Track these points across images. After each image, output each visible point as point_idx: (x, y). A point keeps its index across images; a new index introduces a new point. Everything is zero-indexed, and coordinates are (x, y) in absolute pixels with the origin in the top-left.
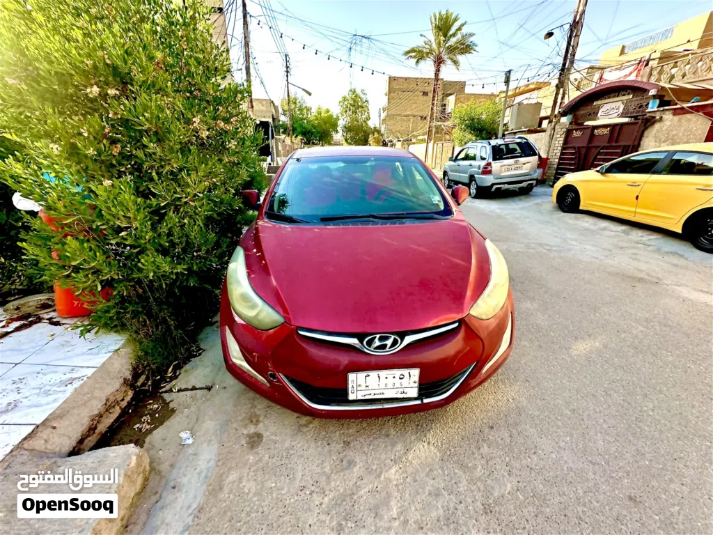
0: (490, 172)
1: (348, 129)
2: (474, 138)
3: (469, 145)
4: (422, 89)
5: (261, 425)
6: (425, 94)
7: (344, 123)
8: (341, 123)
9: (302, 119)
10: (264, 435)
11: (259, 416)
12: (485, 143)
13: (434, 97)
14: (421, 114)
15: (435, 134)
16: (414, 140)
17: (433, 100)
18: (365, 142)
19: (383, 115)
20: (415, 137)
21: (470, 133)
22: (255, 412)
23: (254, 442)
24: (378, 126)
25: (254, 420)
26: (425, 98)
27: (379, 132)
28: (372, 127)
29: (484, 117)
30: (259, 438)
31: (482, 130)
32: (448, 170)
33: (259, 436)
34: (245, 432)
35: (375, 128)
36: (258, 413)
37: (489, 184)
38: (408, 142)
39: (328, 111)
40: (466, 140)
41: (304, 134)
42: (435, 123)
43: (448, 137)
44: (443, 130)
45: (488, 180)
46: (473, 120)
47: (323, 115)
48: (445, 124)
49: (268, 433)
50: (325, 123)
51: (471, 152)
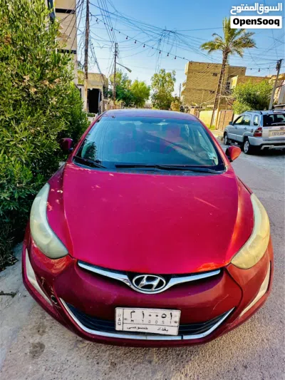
0: (260, 135)
1: (156, 97)
2: (249, 109)
3: (245, 113)
4: (213, 71)
5: (46, 335)
6: (215, 75)
7: (154, 93)
8: (152, 92)
9: (123, 89)
10: (46, 346)
11: (46, 327)
12: (258, 113)
13: (221, 77)
14: (210, 89)
15: (221, 104)
16: (204, 108)
17: (221, 79)
18: (168, 107)
19: (182, 89)
20: (205, 105)
21: (247, 105)
22: (43, 323)
23: (36, 352)
24: (178, 96)
25: (41, 330)
26: (215, 77)
27: (178, 100)
28: (174, 96)
29: (258, 93)
30: (41, 348)
31: (257, 103)
32: (228, 131)
33: (41, 346)
34: (31, 341)
35: (176, 97)
36: (46, 323)
37: (259, 144)
38: (199, 109)
39: (143, 84)
40: (243, 110)
41: (124, 99)
42: (221, 96)
43: (229, 107)
44: (226, 101)
45: (258, 141)
46: (250, 95)
47: (139, 87)
48: (228, 97)
49: (50, 345)
50: (141, 92)
51: (247, 120)
